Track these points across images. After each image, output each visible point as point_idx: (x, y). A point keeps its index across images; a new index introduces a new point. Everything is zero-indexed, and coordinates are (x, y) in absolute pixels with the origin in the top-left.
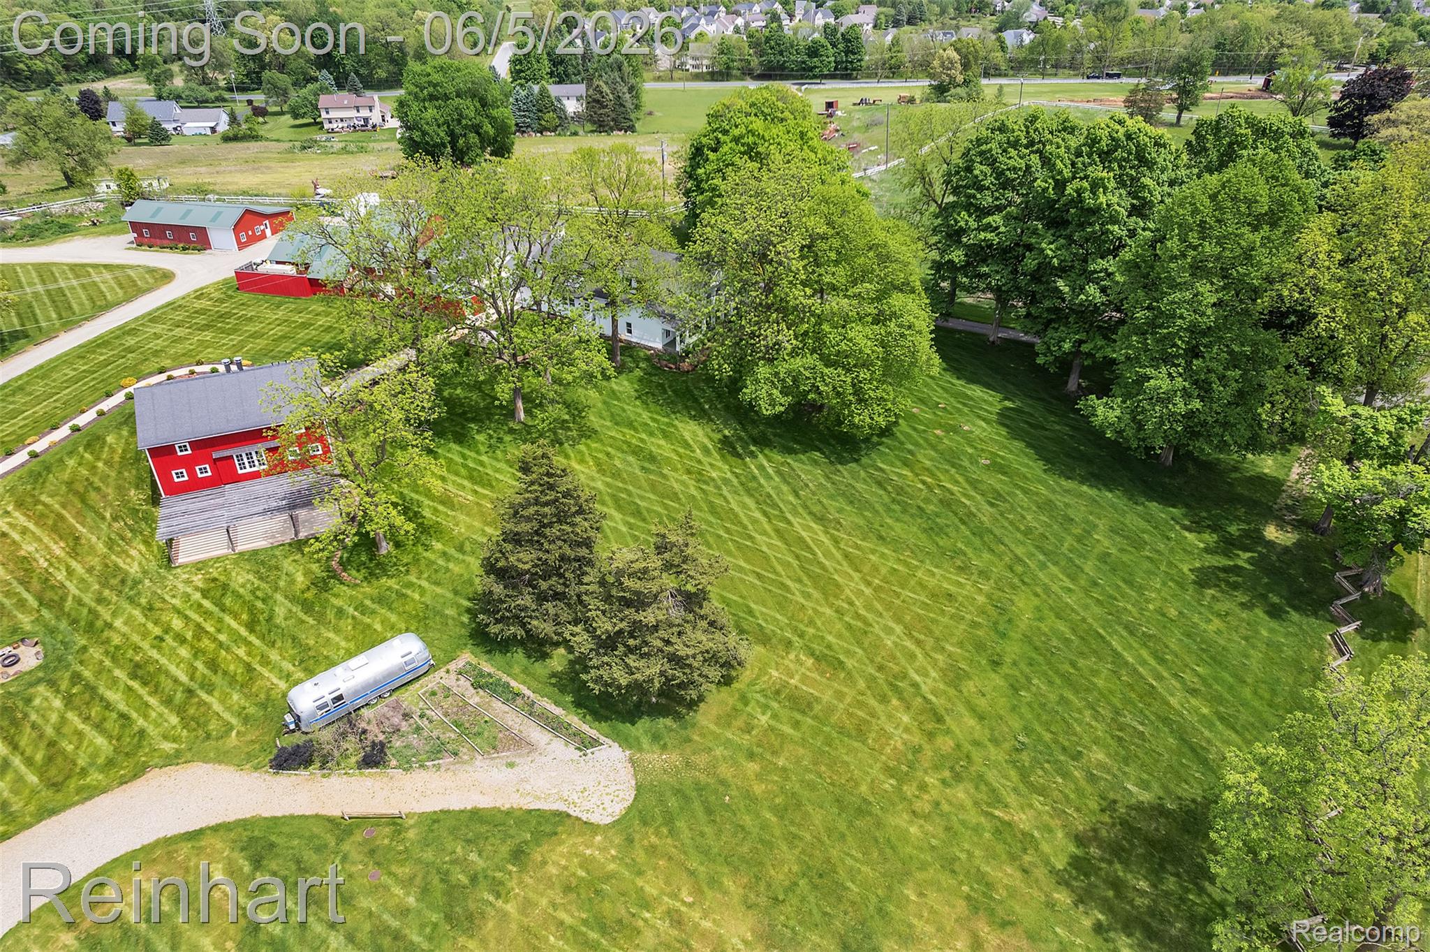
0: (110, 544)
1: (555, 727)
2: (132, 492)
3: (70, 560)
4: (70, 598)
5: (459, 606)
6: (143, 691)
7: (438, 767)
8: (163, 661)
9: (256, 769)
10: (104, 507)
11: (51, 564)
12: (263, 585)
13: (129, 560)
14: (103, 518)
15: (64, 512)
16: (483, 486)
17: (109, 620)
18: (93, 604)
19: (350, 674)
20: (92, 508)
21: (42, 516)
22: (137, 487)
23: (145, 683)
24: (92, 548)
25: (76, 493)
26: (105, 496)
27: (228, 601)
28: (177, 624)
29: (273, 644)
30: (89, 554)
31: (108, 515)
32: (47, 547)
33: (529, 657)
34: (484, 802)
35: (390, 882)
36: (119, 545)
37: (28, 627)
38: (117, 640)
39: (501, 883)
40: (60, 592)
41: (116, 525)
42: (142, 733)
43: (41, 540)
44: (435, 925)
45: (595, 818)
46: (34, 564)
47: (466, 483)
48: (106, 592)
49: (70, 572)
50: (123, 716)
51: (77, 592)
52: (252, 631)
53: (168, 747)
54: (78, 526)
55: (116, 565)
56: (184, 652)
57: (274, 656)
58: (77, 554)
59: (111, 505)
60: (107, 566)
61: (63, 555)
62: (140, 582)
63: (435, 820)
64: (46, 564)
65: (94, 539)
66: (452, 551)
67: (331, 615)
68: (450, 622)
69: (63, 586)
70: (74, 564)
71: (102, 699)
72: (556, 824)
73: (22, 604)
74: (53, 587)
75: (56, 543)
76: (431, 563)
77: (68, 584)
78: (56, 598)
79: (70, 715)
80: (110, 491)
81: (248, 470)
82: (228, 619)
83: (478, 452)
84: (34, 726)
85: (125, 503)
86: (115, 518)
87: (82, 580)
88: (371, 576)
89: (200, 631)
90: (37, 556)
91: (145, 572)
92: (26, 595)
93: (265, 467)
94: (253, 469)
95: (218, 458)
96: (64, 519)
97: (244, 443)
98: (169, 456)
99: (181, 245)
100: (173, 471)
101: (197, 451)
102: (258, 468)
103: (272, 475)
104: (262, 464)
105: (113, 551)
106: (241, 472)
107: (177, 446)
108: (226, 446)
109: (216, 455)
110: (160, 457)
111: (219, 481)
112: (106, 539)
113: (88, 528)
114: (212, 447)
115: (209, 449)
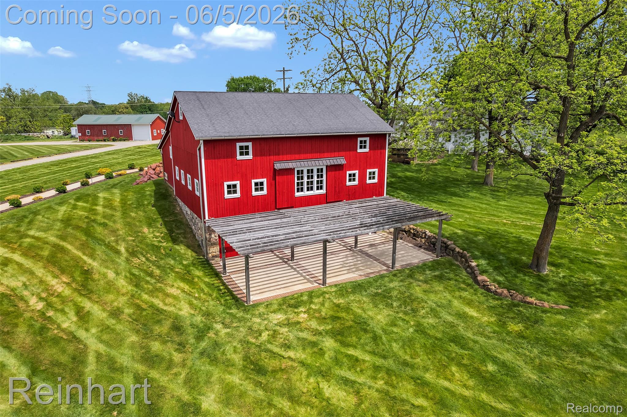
2: (146, 230)
3: (79, 299)
4: (91, 358)
10: (117, 241)
11: (49, 305)
13: (169, 300)
14: (118, 252)
15: (62, 243)
17: (186, 398)
18: (140, 368)
20: (100, 241)
21: (31, 247)
22: (150, 226)
24: (110, 287)
26: (114, 231)
30: (108, 292)
31: (123, 250)
32: (41, 282)
36: (147, 282)
40: (71, 348)
41: (136, 261)
43: (32, 273)
46: (21, 305)
48: (156, 346)
49: (83, 317)
51: (102, 348)
54: (85, 258)
55: (152, 306)
58: (91, 292)
59: (124, 240)
60: (138, 307)
61: (67, 292)
62: (209, 328)
64: (40, 306)
65: (111, 275)
69: (74, 338)
70: (87, 305)
74: (56, 341)
75: (56, 277)
77: (81, 334)
78: (64, 359)
80: (119, 226)
81: (306, 193)
87: (105, 329)
90: (26, 293)
91: (207, 314)
93: (323, 191)
94: (310, 193)
95: (280, 170)
96: (65, 251)
97: (309, 155)
98: (226, 160)
99: (112, 138)
100: (226, 181)
101: (259, 158)
102: (316, 192)
103: (327, 203)
104: (319, 188)
105: (143, 290)
106: (297, 194)
107: (238, 145)
108: (290, 156)
109: (278, 166)
110: (215, 159)
111: (274, 203)
112: (128, 275)
113: (100, 262)
114: (276, 155)
115: (272, 157)
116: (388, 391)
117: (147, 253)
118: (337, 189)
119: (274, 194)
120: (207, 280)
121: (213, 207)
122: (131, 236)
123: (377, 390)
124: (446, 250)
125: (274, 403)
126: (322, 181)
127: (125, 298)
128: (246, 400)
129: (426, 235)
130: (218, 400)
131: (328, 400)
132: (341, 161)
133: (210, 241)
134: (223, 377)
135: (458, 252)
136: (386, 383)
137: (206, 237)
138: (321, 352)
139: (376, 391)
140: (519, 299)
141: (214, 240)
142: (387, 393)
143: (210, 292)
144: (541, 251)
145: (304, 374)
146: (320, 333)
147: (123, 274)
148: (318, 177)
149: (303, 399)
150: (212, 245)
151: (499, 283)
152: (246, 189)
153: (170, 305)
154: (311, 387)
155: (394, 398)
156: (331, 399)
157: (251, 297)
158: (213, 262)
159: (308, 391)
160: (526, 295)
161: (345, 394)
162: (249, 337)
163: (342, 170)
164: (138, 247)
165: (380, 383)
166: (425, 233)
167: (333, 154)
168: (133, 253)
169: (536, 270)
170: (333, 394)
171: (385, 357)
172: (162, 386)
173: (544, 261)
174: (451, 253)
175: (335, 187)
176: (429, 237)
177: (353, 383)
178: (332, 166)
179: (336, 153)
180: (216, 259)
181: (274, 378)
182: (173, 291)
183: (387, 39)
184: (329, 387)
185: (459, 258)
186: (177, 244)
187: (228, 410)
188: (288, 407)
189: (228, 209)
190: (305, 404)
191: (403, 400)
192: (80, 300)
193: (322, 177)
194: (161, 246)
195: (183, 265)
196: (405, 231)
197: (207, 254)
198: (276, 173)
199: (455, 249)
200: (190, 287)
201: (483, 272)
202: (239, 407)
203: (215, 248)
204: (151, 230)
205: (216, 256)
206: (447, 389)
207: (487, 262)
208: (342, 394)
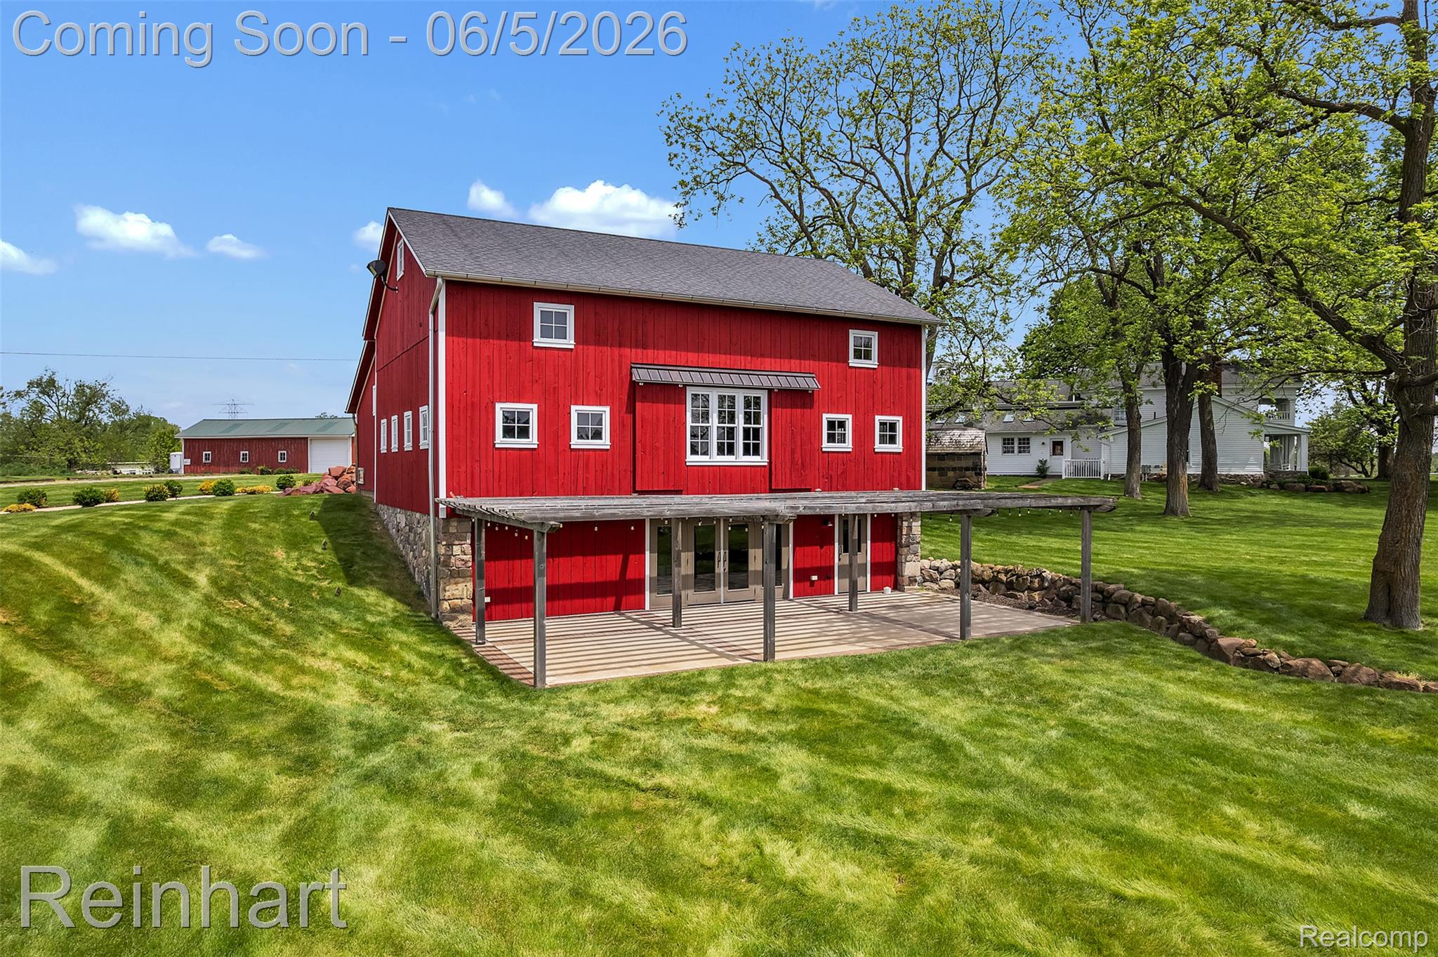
2: (279, 553)
10: (190, 563)
13: (303, 680)
14: (187, 584)
15: (31, 554)
18: (145, 807)
20: (143, 558)
24: (134, 641)
30: (122, 650)
31: (202, 580)
36: (251, 643)
41: (232, 604)
48: (222, 762)
54: (83, 582)
55: (247, 688)
59: (213, 562)
62: (406, 730)
65: (147, 620)
70: (42, 670)
80: (207, 539)
81: (715, 459)
91: (409, 706)
93: (761, 460)
94: (726, 460)
95: (648, 385)
96: (31, 565)
97: (723, 357)
98: (503, 343)
99: (260, 468)
100: (500, 402)
101: (592, 348)
102: (740, 459)
103: (772, 491)
104: (750, 450)
105: (232, 654)
106: (692, 459)
107: (539, 307)
108: (674, 353)
109: (641, 375)
110: (474, 336)
111: (630, 475)
112: (198, 624)
113: (124, 592)
114: (636, 347)
115: (628, 350)
116: (1016, 862)
117: (270, 592)
118: (798, 455)
119: (629, 451)
120: (426, 648)
121: (463, 468)
122: (234, 558)
123: (974, 860)
124: (1104, 609)
125: (594, 890)
126: (757, 431)
127: (171, 667)
128: (493, 882)
129: (1043, 579)
130: (388, 881)
131: (795, 886)
132: (809, 383)
133: (446, 564)
134: (422, 827)
135: (1144, 604)
136: (1002, 842)
137: (437, 555)
138: (769, 775)
139: (970, 862)
140: (1365, 679)
141: (459, 564)
142: (1012, 867)
143: (432, 668)
144: (1397, 562)
145: (706, 823)
146: (762, 739)
147: (185, 622)
148: (747, 421)
149: (705, 881)
150: (452, 576)
151: (1290, 648)
152: (554, 426)
153: (303, 688)
154: (732, 853)
155: (1043, 877)
156: (810, 883)
157: (547, 679)
158: (452, 625)
159: (722, 862)
160: (1387, 669)
161: (858, 870)
162: (529, 747)
163: (811, 407)
164: (249, 580)
165: (981, 844)
166: (1039, 576)
167: (786, 363)
168: (228, 588)
169: (1387, 623)
170: (813, 870)
171: (982, 786)
172: (201, 848)
173: (1409, 592)
174: (1123, 610)
175: (793, 451)
176: (1053, 582)
177: (882, 844)
178: (783, 391)
179: (795, 363)
180: (461, 617)
181: (604, 831)
182: (323, 665)
183: (903, 178)
184: (798, 853)
185: (1148, 618)
186: (361, 587)
187: (416, 909)
188: (647, 904)
189: (503, 477)
190: (710, 894)
191: (1075, 885)
192: (23, 659)
193: (757, 421)
194: (313, 585)
195: (366, 622)
196: (983, 582)
197: (438, 602)
198: (637, 393)
199: (1131, 598)
200: (371, 658)
201: (1228, 631)
202: (463, 900)
203: (461, 586)
204: (295, 554)
205: (461, 610)
206: (1226, 856)
207: (1233, 612)
208: (846, 870)
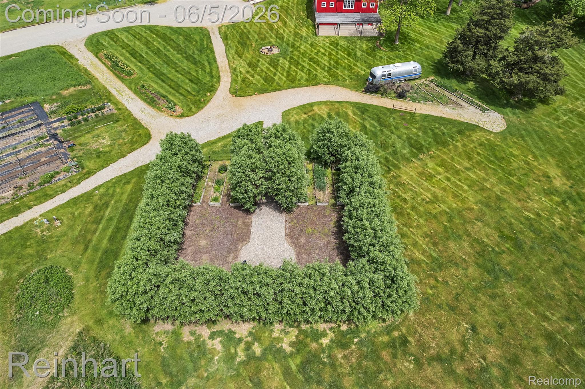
0: (296, 26)
1: (472, 103)
4: (285, 38)
5: (428, 63)
6: (315, 65)
7: (426, 104)
8: (319, 59)
9: (357, 91)
10: (293, 15)
12: (351, 46)
16: (434, 31)
17: (299, 46)
19: (395, 68)
20: (289, 15)
22: (303, 12)
23: (314, 63)
24: (290, 26)
25: (284, 9)
26: (293, 12)
27: (339, 48)
28: (322, 50)
29: (358, 61)
33: (459, 82)
34: (444, 116)
35: (411, 127)
36: (298, 27)
37: (274, 43)
38: (302, 51)
39: (454, 137)
42: (316, 75)
44: (430, 142)
45: (490, 129)
46: (273, 26)
47: (427, 29)
48: (296, 39)
49: (284, 31)
50: (308, 69)
51: (287, 37)
52: (349, 57)
53: (325, 80)
56: (326, 58)
57: (358, 64)
58: (286, 26)
59: (295, 15)
60: (295, 32)
61: (282, 26)
63: (427, 116)
64: (277, 27)
65: (291, 24)
66: (424, 48)
67: (378, 58)
68: (425, 67)
69: (283, 34)
70: (285, 29)
71: (301, 64)
72: (475, 128)
73: (271, 36)
74: (280, 34)
75: (279, 22)
76: (415, 50)
78: (281, 37)
79: (292, 66)
81: (347, 8)
82: (340, 52)
83: (431, 22)
84: (281, 67)
85: (300, 16)
86: (297, 19)
87: (288, 34)
88: (392, 50)
89: (330, 54)
90: (274, 24)
92: (272, 34)
93: (353, 8)
102: (350, 8)
103: (354, 12)
106: (344, 8)
111: (336, 10)
117: (300, 19)
119: (336, 7)
120: (312, 29)
121: (318, 9)
127: (293, 29)
143: (312, 32)
147: (293, 24)
148: (352, 3)
152: (328, 5)
157: (320, 34)
163: (361, 2)
182: (304, 30)
186: (309, 19)
189: (322, 10)
194: (304, 18)
195: (308, 24)
200: (308, 30)
